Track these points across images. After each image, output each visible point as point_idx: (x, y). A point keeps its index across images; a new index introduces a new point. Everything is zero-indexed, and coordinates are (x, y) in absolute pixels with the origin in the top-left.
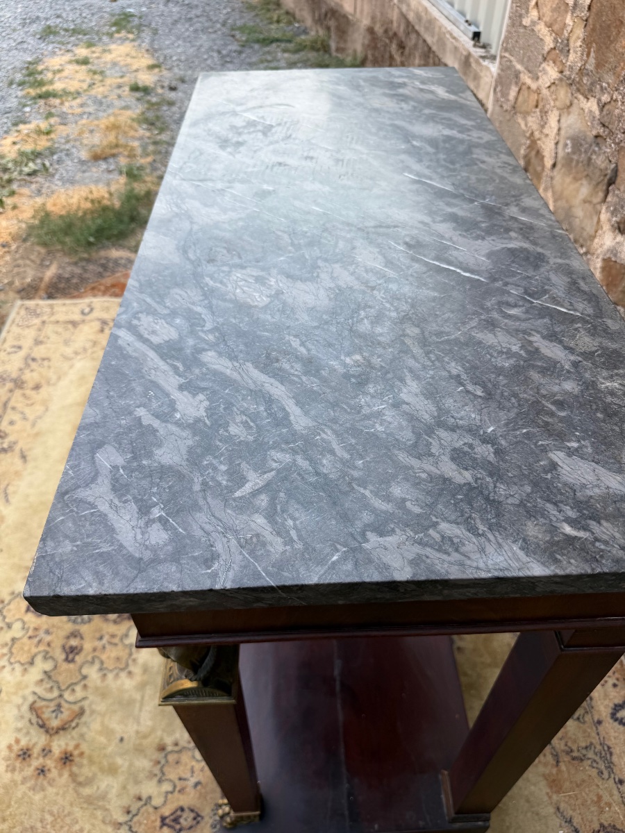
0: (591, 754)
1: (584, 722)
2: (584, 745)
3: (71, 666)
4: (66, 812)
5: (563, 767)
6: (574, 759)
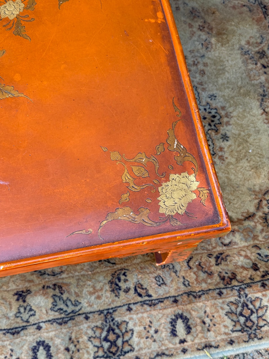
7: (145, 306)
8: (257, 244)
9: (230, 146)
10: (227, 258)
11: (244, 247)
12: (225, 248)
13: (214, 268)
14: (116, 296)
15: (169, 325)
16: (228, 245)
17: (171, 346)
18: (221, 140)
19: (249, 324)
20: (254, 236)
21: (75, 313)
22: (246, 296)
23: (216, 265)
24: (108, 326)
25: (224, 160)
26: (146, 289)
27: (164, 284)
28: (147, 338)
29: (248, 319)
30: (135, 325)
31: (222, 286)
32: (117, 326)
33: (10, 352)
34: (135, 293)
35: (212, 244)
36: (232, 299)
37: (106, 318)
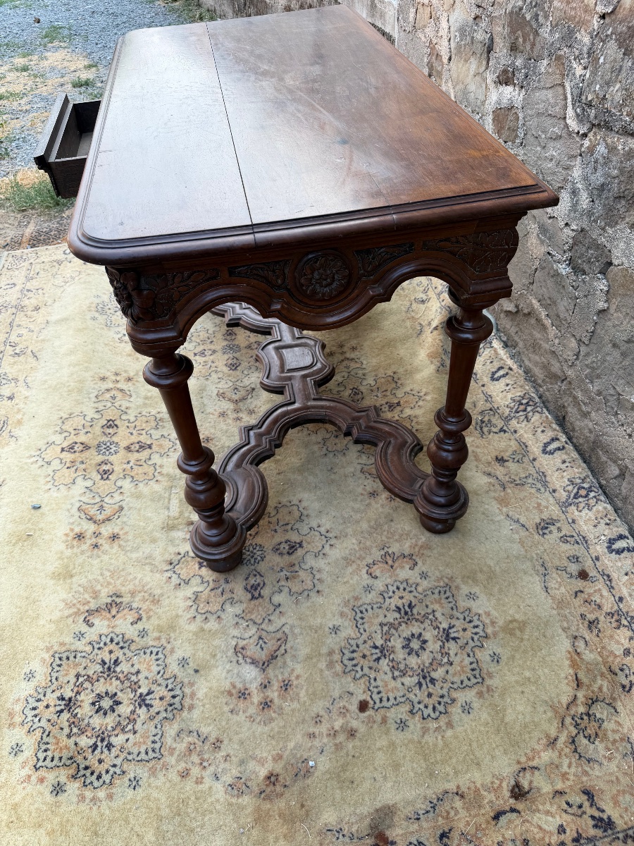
0: (530, 480)
1: (523, 462)
2: (524, 476)
3: (107, 482)
4: (121, 569)
5: (509, 491)
6: (517, 485)
9: (41, 795)
18: (55, 783)
25: (23, 782)
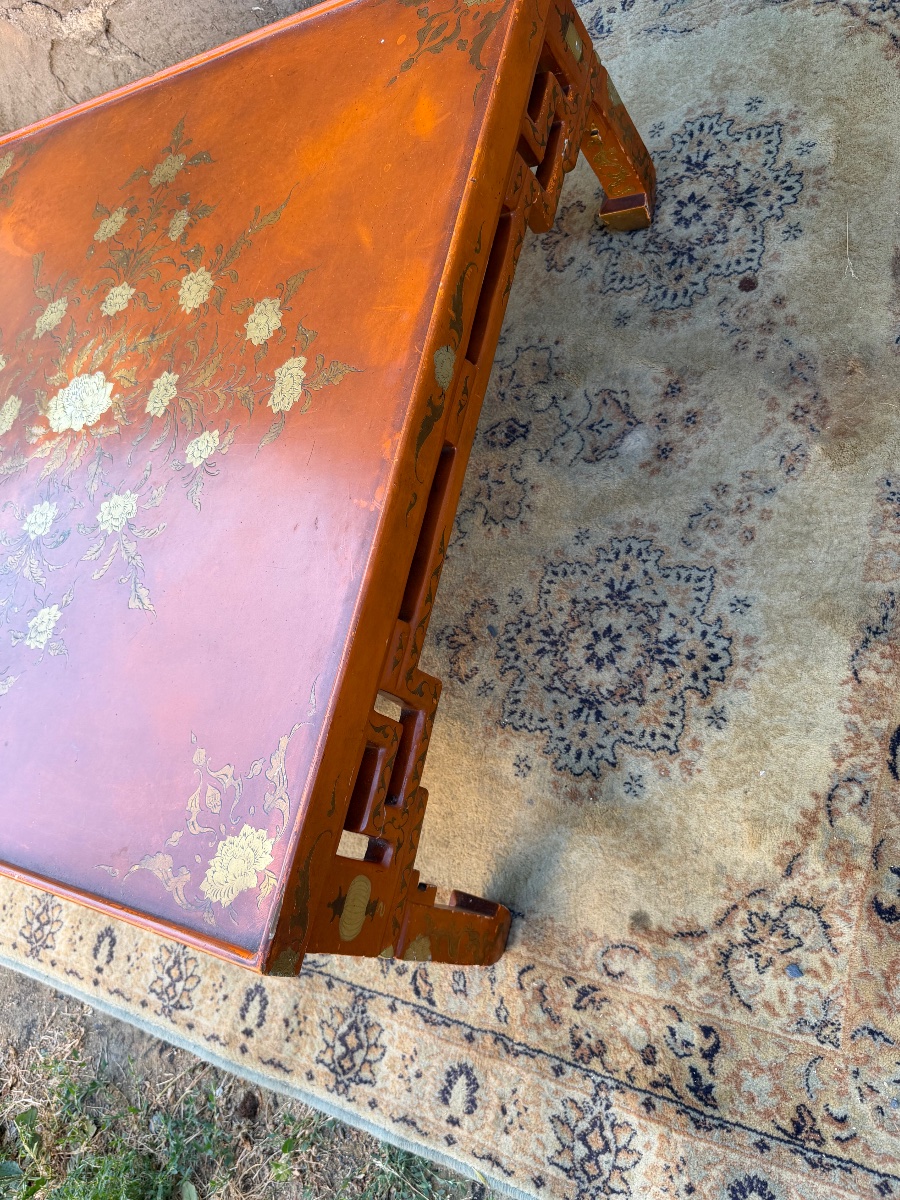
7: (418, 1016)
8: (679, 1005)
9: (720, 743)
10: (603, 1003)
11: (646, 997)
12: (607, 980)
13: (568, 1013)
14: (382, 971)
15: (444, 1078)
16: (616, 976)
17: (430, 1116)
18: (705, 723)
19: (591, 1168)
20: (680, 984)
21: (316, 967)
22: (608, 1107)
23: (575, 1007)
24: (353, 1019)
25: (690, 774)
26: (431, 985)
27: (464, 992)
28: (401, 1077)
29: (592, 1156)
30: (392, 1040)
31: (569, 1057)
32: (366, 1026)
33: (221, 980)
34: (411, 983)
35: (584, 959)
36: (578, 1096)
37: (356, 1002)
